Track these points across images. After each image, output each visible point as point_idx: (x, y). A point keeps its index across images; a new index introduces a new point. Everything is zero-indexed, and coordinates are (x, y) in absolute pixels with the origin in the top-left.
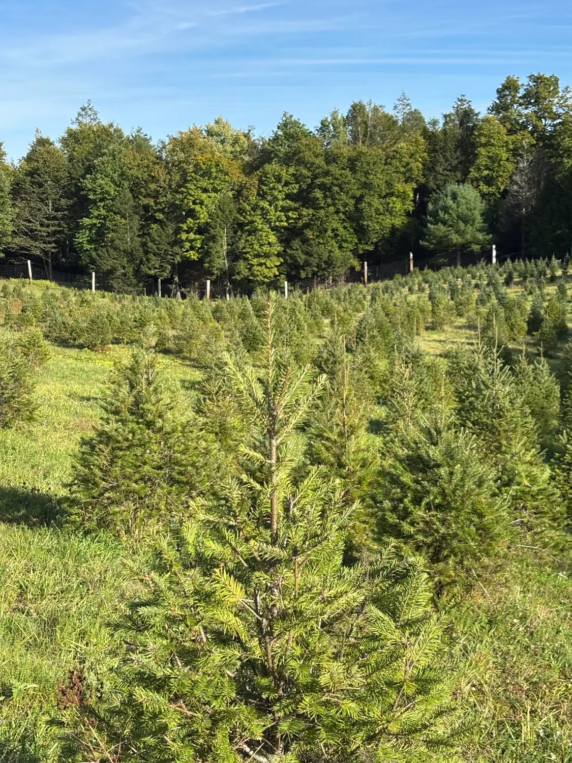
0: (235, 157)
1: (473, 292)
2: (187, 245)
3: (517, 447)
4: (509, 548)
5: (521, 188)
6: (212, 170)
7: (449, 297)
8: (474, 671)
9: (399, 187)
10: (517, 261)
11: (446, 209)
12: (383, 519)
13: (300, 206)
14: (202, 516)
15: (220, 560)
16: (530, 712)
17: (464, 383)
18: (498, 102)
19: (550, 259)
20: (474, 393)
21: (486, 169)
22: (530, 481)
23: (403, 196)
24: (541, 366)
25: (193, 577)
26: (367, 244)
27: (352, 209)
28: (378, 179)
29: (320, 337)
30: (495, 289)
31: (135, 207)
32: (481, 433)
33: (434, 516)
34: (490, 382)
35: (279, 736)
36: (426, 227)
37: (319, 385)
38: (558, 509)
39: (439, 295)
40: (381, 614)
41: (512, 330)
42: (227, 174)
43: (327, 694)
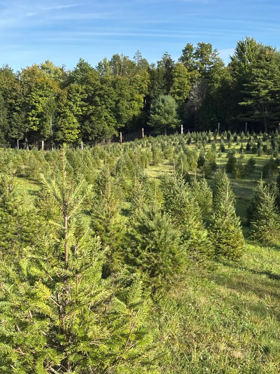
0: (56, 80)
1: (172, 147)
2: (32, 123)
3: (191, 221)
4: (187, 269)
5: (194, 97)
6: (44, 86)
7: (161, 150)
8: (170, 329)
9: (137, 96)
10: (193, 133)
11: (159, 107)
12: (127, 257)
13: (88, 105)
14: (29, 256)
15: (39, 277)
16: (196, 348)
17: (167, 191)
18: (183, 56)
19: (208, 132)
20: (172, 195)
21: (178, 88)
22: (198, 237)
23: (138, 101)
24: (203, 183)
25: (25, 286)
26: (121, 123)
27: (114, 106)
28: (127, 92)
29: (99, 169)
30: (183, 146)
31: (5, 104)
32: (175, 215)
33: (151, 255)
34: (180, 190)
35: (69, 363)
36: (150, 116)
37: (89, 190)
38: (210, 250)
39: (156, 148)
40: (120, 301)
41: (190, 165)
42: (51, 88)
43: (92, 342)
